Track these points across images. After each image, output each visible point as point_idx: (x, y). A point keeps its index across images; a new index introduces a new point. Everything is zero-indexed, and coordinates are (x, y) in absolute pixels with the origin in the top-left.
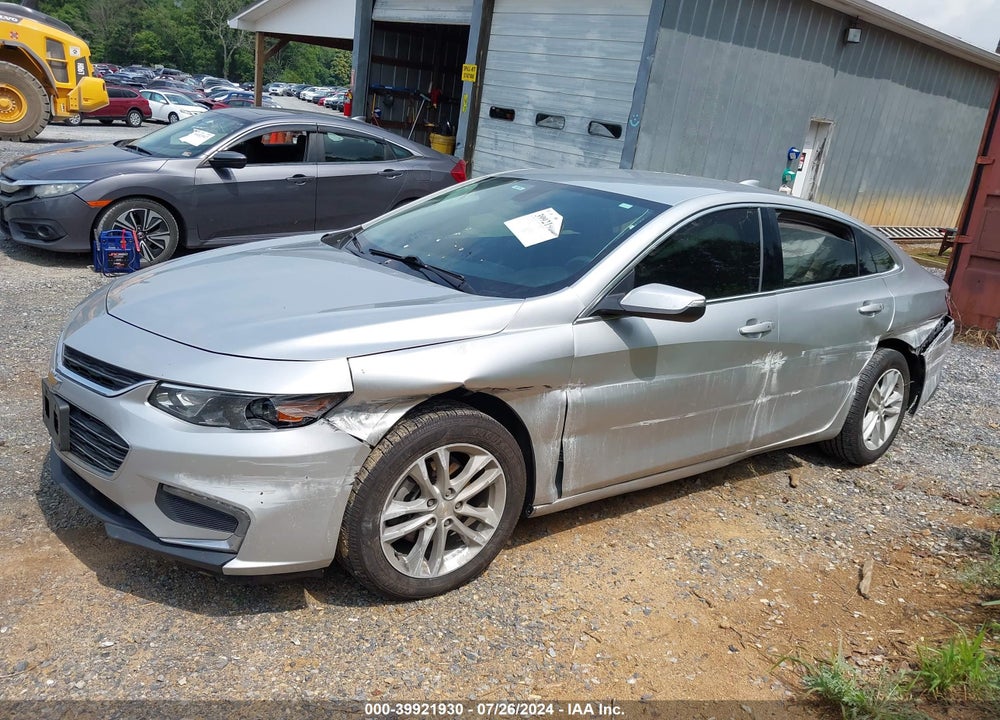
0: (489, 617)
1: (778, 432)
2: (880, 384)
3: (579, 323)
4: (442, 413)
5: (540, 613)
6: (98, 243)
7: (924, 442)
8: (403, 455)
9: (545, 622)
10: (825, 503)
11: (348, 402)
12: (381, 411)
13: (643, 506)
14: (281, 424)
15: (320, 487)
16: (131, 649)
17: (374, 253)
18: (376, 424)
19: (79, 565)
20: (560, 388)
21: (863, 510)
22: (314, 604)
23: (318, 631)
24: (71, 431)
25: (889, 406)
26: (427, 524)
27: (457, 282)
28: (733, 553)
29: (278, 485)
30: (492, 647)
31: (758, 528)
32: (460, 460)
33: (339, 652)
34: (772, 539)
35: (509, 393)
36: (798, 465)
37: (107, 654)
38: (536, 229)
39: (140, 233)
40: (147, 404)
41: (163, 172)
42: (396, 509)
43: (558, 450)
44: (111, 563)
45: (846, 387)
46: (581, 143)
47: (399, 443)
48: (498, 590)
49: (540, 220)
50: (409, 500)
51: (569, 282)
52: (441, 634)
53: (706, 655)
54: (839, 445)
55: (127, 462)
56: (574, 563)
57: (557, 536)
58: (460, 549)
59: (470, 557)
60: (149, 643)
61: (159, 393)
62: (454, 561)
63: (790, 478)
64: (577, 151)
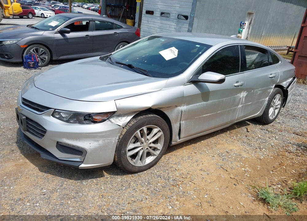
0: (161, 177)
1: (244, 116)
2: (274, 99)
3: (185, 85)
4: (144, 116)
5: (176, 176)
6: (25, 59)
7: (286, 116)
8: (133, 130)
9: (178, 178)
10: (258, 137)
11: (115, 114)
12: (126, 116)
13: (204, 140)
14: (95, 122)
15: (108, 141)
16: (52, 192)
17: (117, 63)
18: (124, 120)
19: (32, 166)
20: (180, 106)
21: (270, 138)
22: (106, 175)
23: (109, 184)
24: (27, 125)
25: (277, 106)
26: (140, 150)
27: (146, 73)
28: (232, 154)
29: (95, 141)
30: (163, 187)
31: (239, 145)
32: (150, 130)
33: (116, 191)
34: (243, 149)
35: (164, 109)
36: (249, 125)
37: (45, 194)
38: (169, 54)
39: (38, 56)
40: (51, 116)
41: (44, 35)
42: (131, 146)
43: (179, 125)
44: (42, 165)
45: (265, 101)
46: (175, 22)
47: (132, 126)
48: (162, 168)
49: (170, 51)
50: (135, 143)
51: (182, 72)
52: (146, 184)
53: (227, 187)
54: (262, 118)
55: (47, 135)
56: (184, 159)
57: (178, 150)
58: (150, 157)
59: (154, 159)
60: (57, 190)
61: (55, 113)
62: (149, 160)
63: (247, 129)
64: (174, 24)
